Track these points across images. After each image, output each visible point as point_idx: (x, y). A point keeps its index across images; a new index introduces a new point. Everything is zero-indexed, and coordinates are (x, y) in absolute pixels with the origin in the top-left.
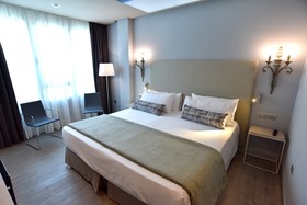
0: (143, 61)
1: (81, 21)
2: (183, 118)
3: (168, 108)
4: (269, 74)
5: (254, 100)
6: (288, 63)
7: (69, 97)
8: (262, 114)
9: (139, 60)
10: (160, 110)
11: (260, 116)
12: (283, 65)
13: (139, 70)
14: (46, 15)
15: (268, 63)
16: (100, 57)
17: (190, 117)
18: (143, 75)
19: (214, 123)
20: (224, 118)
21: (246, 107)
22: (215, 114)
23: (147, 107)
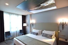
0: (33, 23)
2: (42, 36)
3: (39, 34)
4: (61, 25)
6: (65, 23)
10: (37, 34)
11: (61, 35)
12: (64, 24)
13: (32, 25)
14: (14, 14)
15: (61, 23)
16: (24, 22)
17: (44, 36)
19: (50, 37)
21: (57, 33)
22: (50, 35)
23: (34, 33)
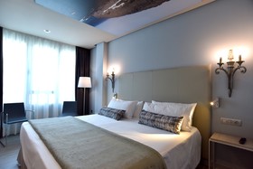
1: (69, 46)
5: (212, 104)
7: (50, 103)
8: (225, 120)
9: (110, 74)
18: (113, 87)
20: (178, 121)
